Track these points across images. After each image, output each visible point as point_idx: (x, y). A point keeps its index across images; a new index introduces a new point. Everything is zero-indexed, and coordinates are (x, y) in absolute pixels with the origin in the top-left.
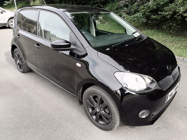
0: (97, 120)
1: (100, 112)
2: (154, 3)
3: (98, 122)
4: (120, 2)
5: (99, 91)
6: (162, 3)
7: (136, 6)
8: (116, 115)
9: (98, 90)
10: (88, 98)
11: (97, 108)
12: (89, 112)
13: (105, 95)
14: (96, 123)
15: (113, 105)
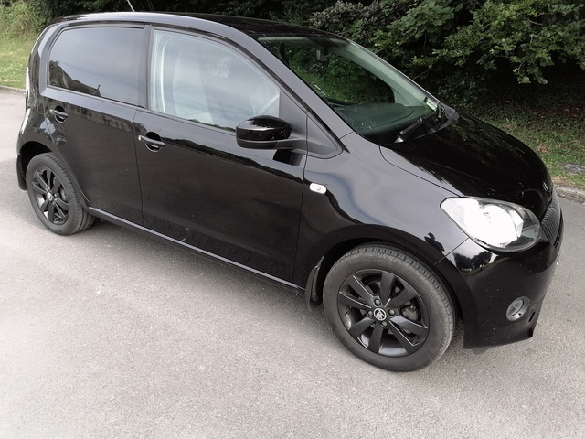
0: (373, 348)
1: (387, 320)
2: (416, 23)
3: (377, 352)
4: (316, 14)
5: (391, 258)
6: (440, 23)
7: (360, 30)
8: (446, 320)
9: (385, 256)
10: (345, 284)
11: (378, 311)
12: (346, 327)
13: (411, 268)
14: (371, 355)
15: (436, 293)
